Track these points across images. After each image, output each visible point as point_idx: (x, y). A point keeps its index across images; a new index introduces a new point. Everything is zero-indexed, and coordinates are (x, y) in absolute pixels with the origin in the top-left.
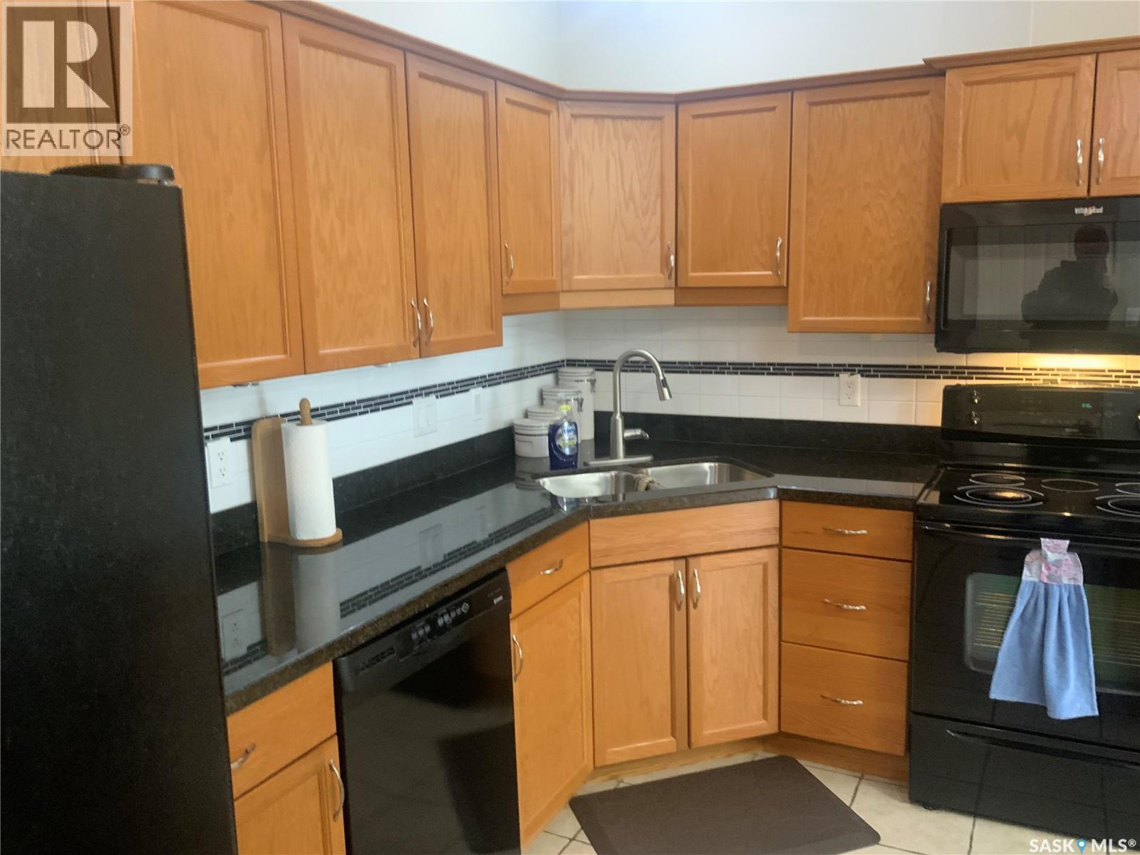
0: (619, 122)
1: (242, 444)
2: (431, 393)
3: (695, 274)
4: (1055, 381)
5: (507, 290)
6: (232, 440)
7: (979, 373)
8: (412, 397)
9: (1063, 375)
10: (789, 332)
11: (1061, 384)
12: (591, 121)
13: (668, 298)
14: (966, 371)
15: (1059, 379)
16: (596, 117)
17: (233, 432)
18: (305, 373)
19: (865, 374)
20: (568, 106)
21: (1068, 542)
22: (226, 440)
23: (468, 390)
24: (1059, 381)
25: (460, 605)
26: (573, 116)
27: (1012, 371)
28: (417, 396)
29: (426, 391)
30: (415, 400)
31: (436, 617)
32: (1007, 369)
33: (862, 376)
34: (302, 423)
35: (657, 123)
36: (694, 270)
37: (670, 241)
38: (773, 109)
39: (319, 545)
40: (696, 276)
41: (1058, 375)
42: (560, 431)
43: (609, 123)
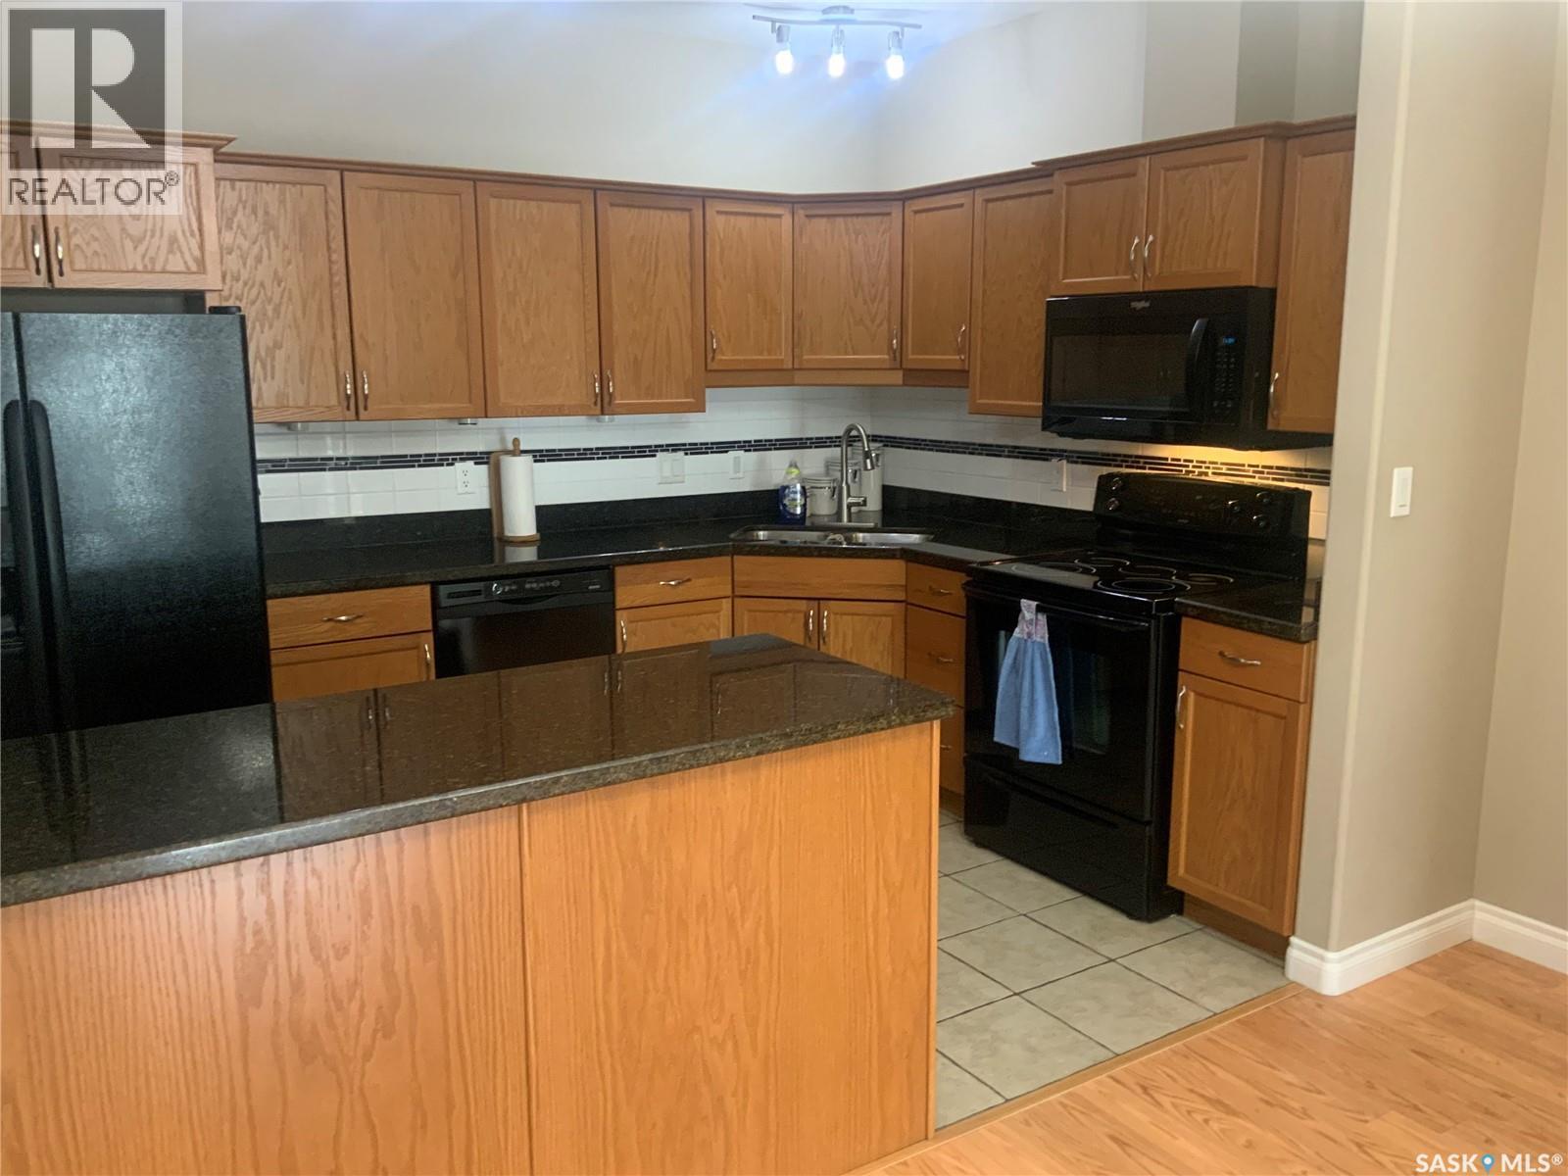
0: (849, 219)
1: (484, 467)
2: (680, 450)
3: (915, 357)
4: (1206, 474)
5: (712, 366)
6: (476, 463)
7: (1151, 463)
8: (657, 451)
9: (1214, 468)
10: (971, 413)
11: (1211, 478)
12: (824, 220)
13: (897, 377)
14: (1142, 460)
15: (1210, 471)
16: (828, 216)
17: (479, 458)
18: (486, 417)
19: (1071, 459)
20: (802, 208)
21: (1036, 603)
22: (471, 463)
23: (727, 452)
24: (1210, 474)
25: (551, 580)
26: (807, 216)
27: (1160, 461)
28: (662, 451)
29: (674, 448)
30: (659, 454)
31: (525, 582)
32: (1173, 460)
33: (1068, 462)
34: (514, 455)
35: (886, 218)
36: (913, 354)
37: (896, 327)
38: (961, 205)
39: (515, 540)
40: (913, 358)
41: (1209, 468)
42: (787, 491)
43: (840, 220)
